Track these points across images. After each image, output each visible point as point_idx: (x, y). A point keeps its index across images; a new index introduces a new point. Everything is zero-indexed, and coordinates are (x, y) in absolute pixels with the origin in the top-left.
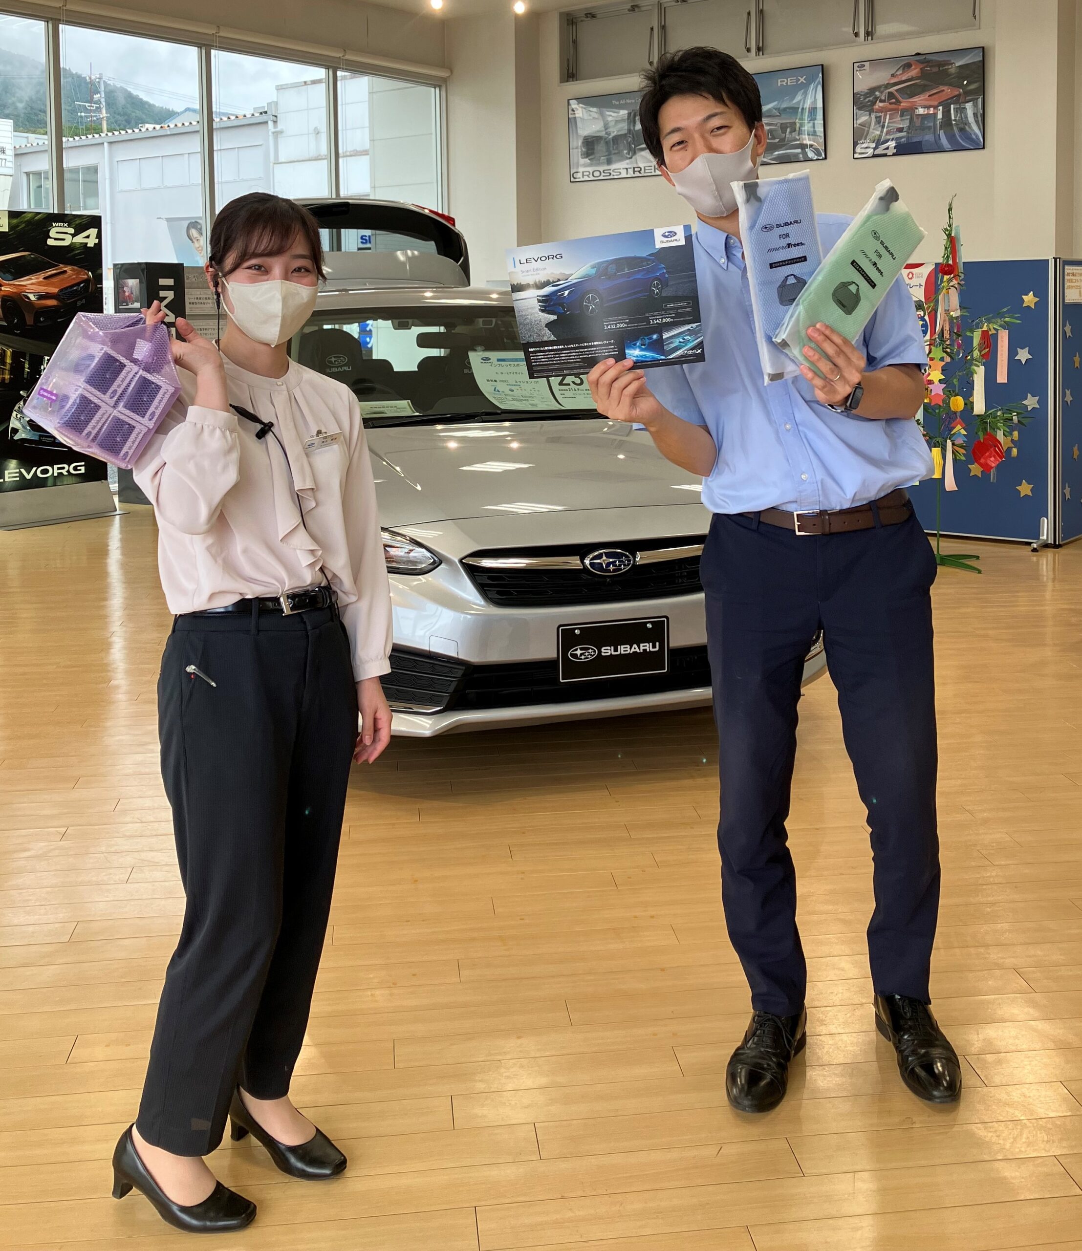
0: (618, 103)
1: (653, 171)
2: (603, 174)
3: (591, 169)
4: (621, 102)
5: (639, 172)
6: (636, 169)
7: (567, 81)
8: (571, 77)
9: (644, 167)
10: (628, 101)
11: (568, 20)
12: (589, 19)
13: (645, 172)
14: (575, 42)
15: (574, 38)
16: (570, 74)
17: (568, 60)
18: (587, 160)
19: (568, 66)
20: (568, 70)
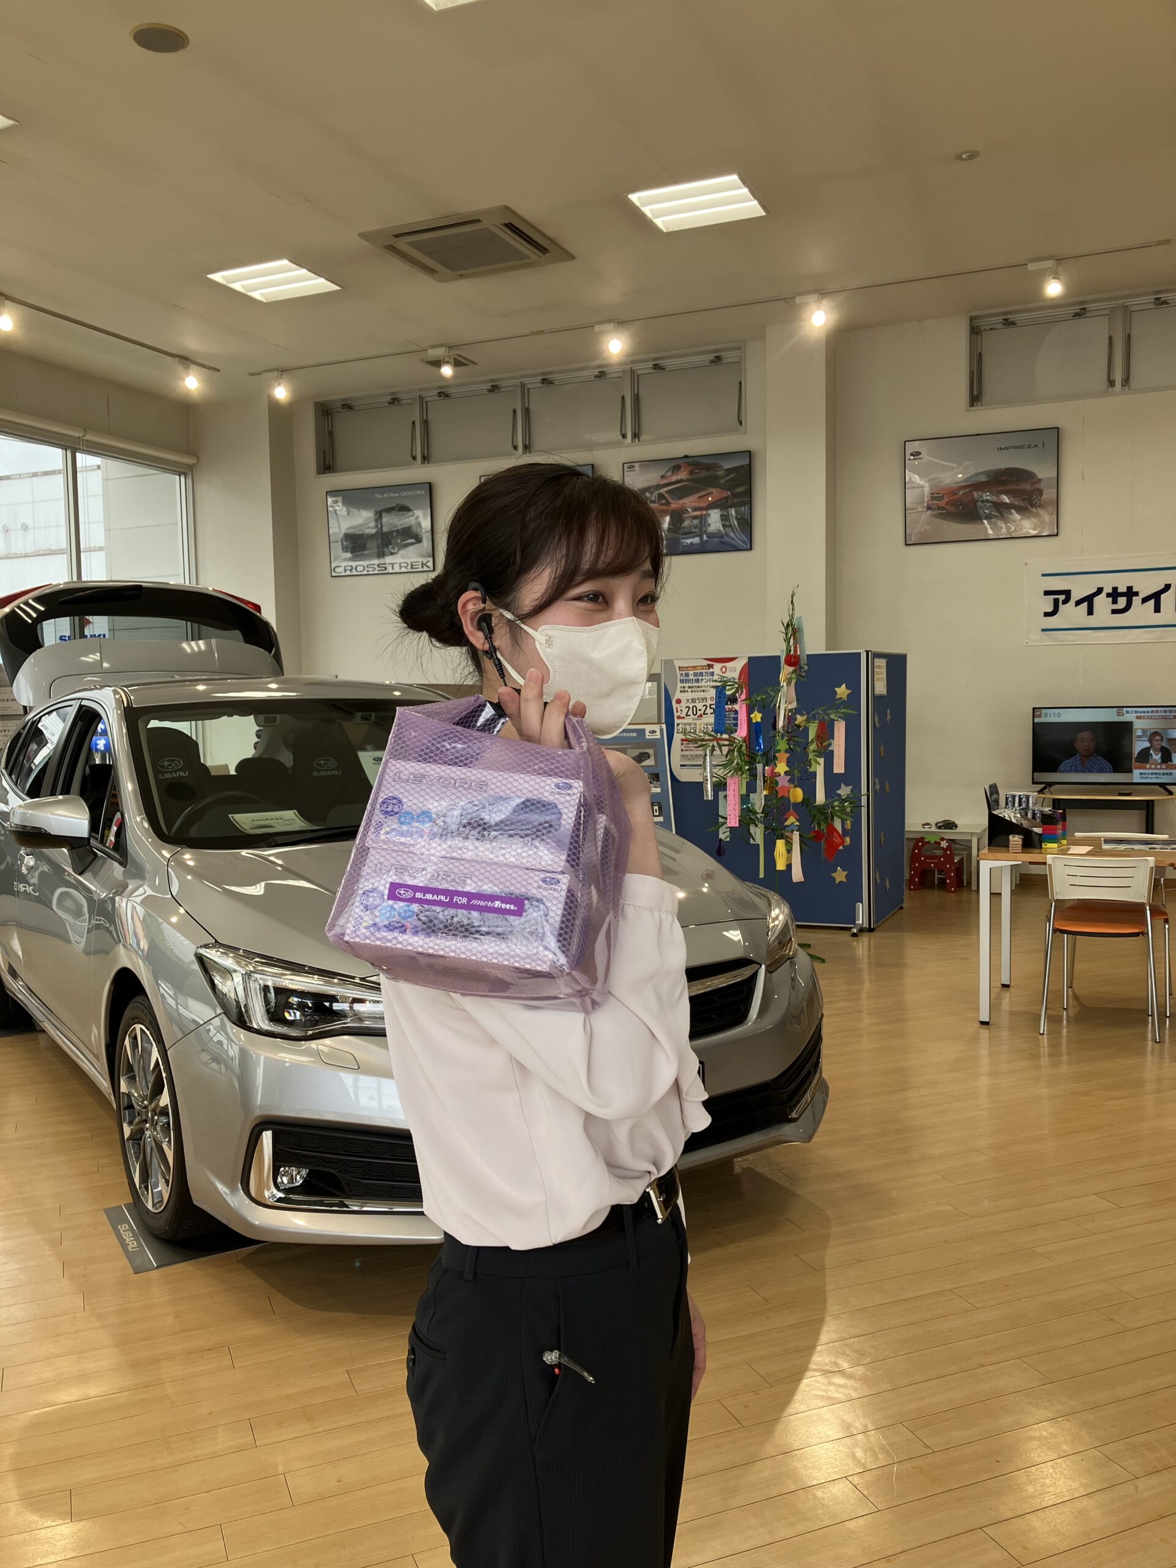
0: (381, 496)
1: (420, 566)
2: (366, 569)
3: (354, 564)
4: (385, 496)
5: (406, 567)
6: (402, 565)
7: (324, 473)
8: (327, 469)
9: (412, 563)
10: (392, 495)
11: (323, 410)
12: (346, 410)
13: (412, 568)
14: (331, 433)
15: (330, 429)
16: (327, 466)
17: (324, 451)
18: (349, 555)
19: (324, 457)
20: (324, 461)
